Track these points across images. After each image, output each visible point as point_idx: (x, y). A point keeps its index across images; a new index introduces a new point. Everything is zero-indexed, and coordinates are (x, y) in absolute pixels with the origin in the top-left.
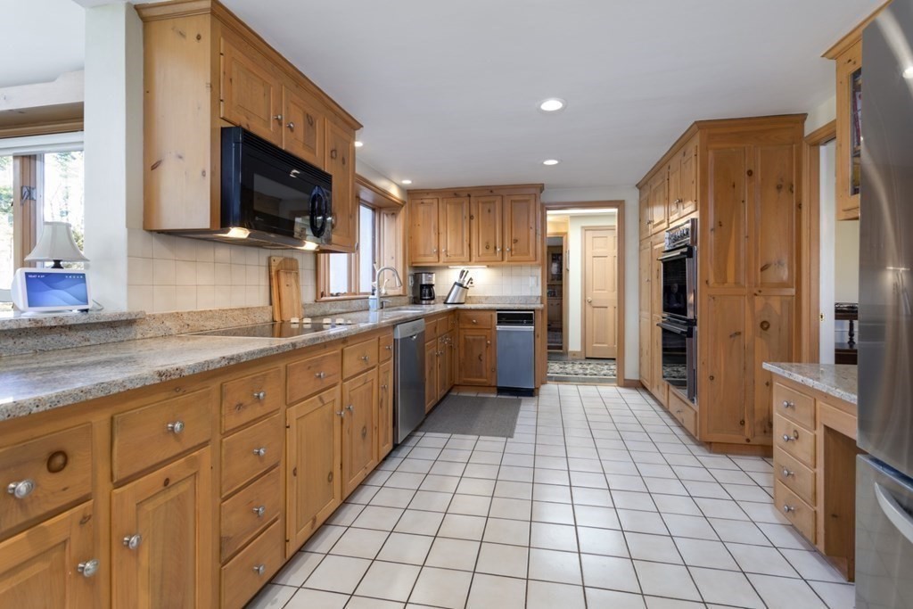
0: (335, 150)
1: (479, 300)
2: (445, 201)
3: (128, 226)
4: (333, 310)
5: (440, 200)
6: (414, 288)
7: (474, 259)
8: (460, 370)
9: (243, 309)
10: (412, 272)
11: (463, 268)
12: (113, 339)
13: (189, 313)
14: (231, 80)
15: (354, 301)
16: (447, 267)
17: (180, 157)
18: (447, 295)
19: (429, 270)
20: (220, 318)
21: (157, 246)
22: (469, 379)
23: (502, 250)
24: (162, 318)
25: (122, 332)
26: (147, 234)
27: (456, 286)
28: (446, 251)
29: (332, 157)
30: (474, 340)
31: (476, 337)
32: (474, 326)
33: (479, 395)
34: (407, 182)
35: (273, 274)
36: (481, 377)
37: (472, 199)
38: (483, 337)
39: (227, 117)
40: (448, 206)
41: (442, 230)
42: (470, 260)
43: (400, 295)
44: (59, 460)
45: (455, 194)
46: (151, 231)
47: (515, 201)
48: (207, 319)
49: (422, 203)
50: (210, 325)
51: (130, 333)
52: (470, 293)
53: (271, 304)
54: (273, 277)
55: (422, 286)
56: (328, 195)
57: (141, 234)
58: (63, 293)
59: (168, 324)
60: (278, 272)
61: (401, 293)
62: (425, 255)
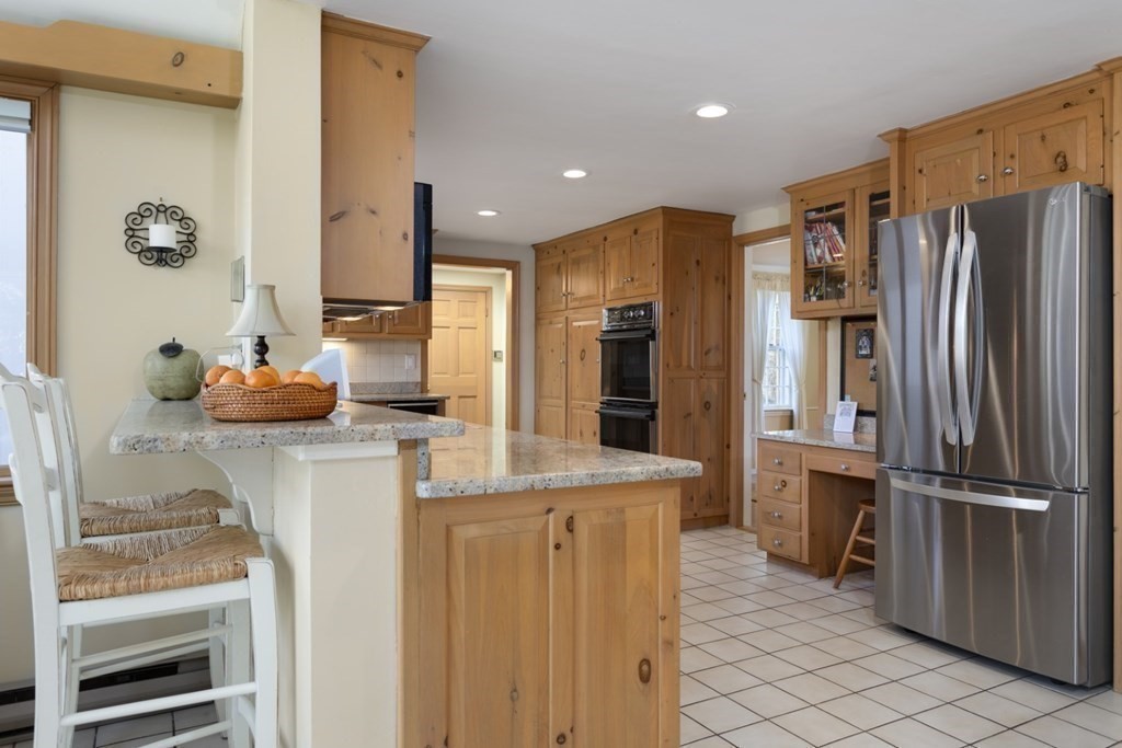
17: (374, 212)
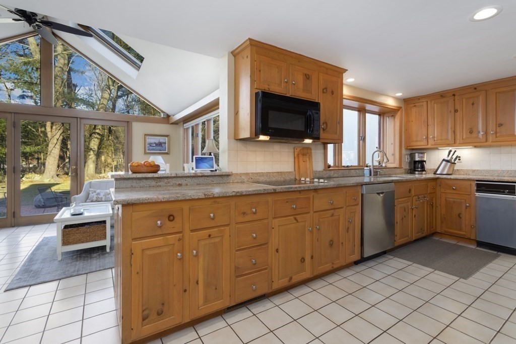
0: (326, 88)
1: (467, 172)
2: (433, 102)
3: (228, 138)
4: (336, 175)
5: (429, 102)
6: (410, 163)
7: (458, 141)
8: (442, 222)
9: (278, 172)
10: (409, 152)
11: (450, 148)
12: (222, 182)
13: (252, 173)
14: (260, 71)
15: (353, 171)
16: (437, 149)
18: (436, 168)
19: (422, 151)
20: (267, 176)
21: (239, 144)
22: (449, 230)
23: (486, 133)
24: (241, 175)
25: (225, 178)
26: (236, 141)
27: (444, 162)
28: (434, 137)
29: (323, 92)
30: (454, 202)
31: (455, 200)
32: (454, 192)
33: (459, 244)
34: (399, 94)
35: (296, 156)
36: (461, 230)
37: (456, 97)
38: (463, 201)
39: (258, 88)
40: (435, 105)
41: (430, 123)
42: (455, 143)
43: (395, 168)
44: (172, 218)
45: (442, 96)
46: (237, 140)
47: (499, 93)
48: (260, 176)
49: (415, 106)
50: (261, 179)
51: (228, 180)
52: (456, 167)
53: (295, 171)
54: (297, 158)
55: (415, 162)
56: (317, 113)
57: (233, 141)
58: (206, 164)
59: (243, 177)
60: (298, 155)
61: (398, 166)
62: (416, 141)
